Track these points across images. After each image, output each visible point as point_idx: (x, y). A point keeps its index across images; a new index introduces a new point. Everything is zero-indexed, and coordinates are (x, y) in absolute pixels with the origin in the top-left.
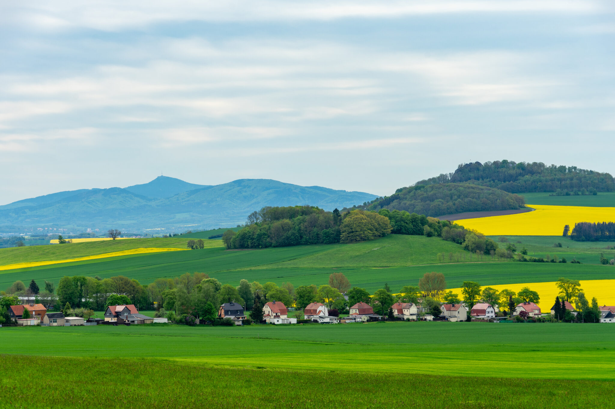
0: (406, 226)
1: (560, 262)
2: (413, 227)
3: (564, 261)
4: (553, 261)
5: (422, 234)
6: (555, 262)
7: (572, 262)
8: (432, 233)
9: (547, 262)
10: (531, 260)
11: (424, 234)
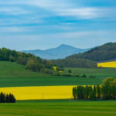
0: (2, 56)
1: (82, 77)
2: (7, 57)
3: (85, 76)
4: (77, 76)
5: (9, 61)
6: (79, 77)
7: (90, 77)
8: (13, 60)
9: (73, 76)
10: (63, 75)
11: (10, 60)
